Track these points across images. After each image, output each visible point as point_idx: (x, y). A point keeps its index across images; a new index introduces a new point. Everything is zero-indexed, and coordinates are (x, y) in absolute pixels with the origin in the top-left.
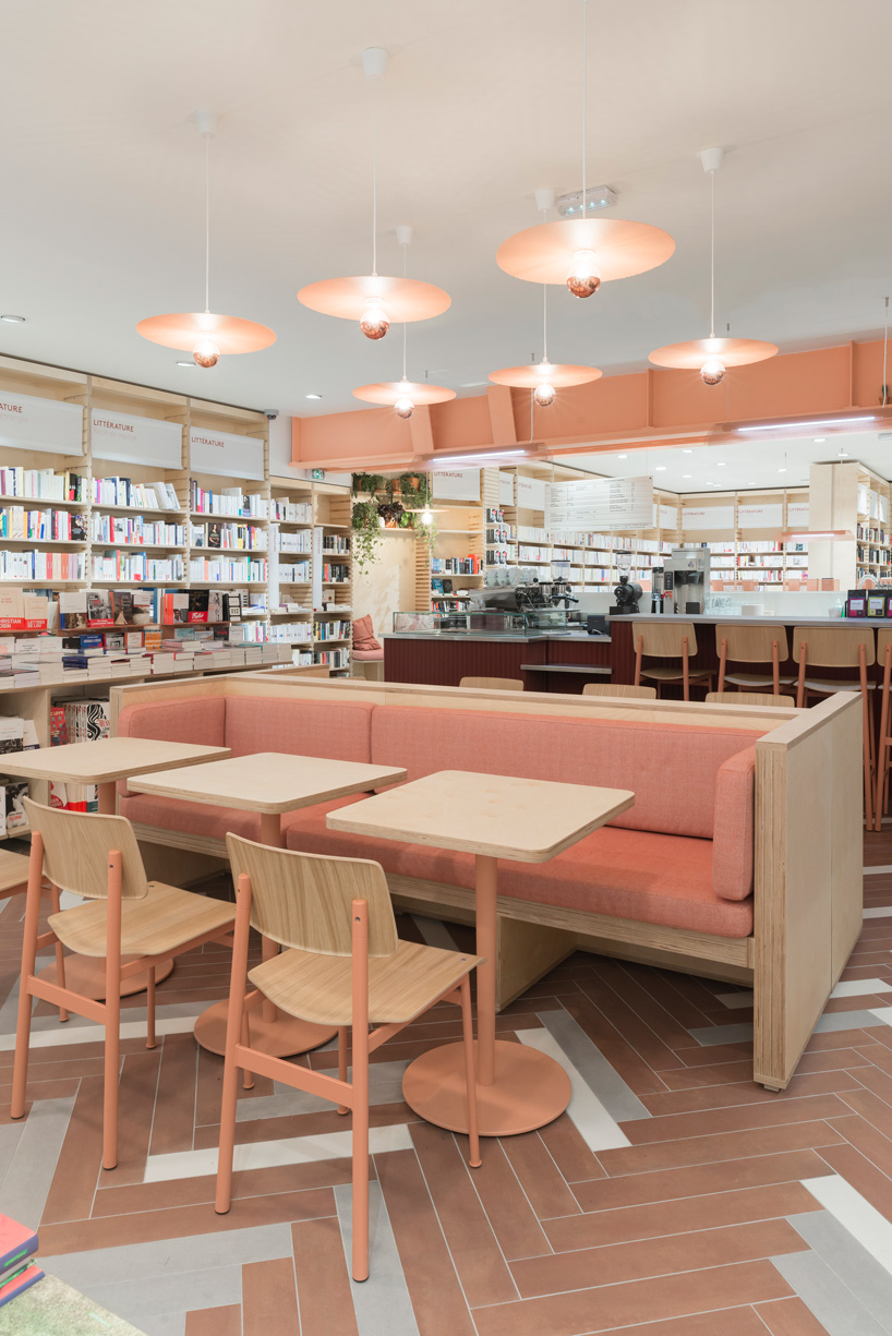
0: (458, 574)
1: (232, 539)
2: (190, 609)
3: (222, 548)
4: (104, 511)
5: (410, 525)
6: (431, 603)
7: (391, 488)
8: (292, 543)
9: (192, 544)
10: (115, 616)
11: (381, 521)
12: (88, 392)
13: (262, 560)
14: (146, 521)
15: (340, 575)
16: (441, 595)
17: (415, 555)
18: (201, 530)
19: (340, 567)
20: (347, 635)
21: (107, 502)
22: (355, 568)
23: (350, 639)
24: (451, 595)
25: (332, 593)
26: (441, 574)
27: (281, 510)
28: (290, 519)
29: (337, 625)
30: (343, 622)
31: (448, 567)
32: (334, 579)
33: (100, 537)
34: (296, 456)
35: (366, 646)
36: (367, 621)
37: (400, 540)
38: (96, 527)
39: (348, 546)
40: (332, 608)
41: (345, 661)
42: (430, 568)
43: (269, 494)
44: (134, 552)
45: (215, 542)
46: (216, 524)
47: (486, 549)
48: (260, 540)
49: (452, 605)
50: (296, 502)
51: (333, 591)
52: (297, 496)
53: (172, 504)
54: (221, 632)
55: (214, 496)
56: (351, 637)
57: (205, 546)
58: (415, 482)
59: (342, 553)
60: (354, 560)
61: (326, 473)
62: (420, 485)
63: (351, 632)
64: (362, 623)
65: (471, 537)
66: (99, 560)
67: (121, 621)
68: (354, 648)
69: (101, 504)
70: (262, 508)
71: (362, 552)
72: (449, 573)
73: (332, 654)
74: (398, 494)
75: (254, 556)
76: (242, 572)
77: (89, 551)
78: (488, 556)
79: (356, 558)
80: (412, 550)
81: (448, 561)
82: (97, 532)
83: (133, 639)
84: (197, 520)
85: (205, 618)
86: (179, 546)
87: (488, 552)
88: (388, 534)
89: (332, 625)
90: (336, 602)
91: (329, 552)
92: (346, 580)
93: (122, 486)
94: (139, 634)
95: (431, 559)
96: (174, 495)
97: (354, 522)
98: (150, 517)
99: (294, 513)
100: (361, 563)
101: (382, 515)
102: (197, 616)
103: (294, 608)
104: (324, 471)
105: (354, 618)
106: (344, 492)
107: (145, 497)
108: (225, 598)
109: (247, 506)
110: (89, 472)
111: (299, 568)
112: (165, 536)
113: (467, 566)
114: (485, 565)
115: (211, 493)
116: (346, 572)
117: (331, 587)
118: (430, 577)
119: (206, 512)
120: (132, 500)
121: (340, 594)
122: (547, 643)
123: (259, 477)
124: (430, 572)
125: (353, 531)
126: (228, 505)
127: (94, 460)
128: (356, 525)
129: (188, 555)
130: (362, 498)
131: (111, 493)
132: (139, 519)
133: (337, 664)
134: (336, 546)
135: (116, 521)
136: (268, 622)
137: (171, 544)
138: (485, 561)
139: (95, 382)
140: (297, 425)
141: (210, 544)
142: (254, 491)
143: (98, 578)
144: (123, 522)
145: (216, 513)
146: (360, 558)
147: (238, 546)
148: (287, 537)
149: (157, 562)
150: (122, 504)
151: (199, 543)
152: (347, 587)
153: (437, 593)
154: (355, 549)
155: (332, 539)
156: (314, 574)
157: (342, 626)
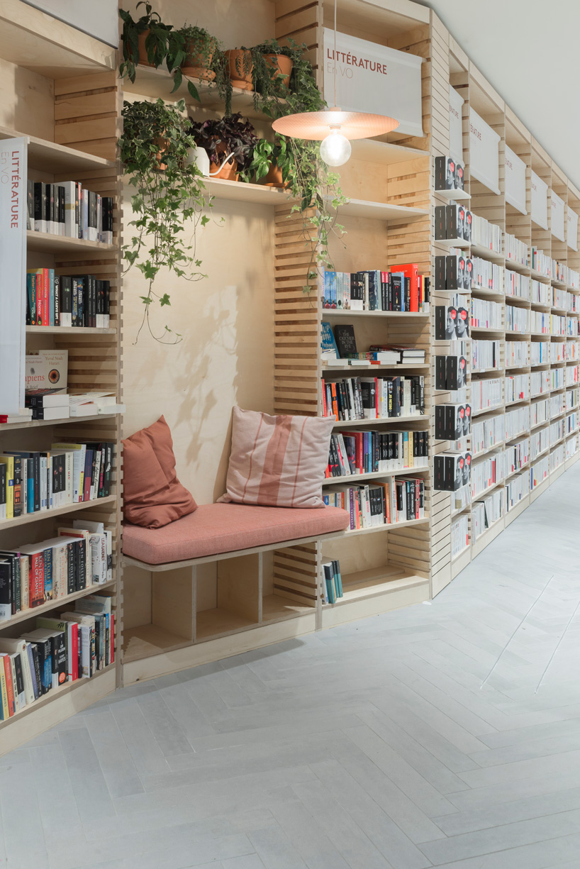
0: (379, 312)
6: (319, 384)
11: (201, 158)
15: (85, 307)
16: (344, 364)
17: (272, 263)
20: (105, 487)
22: (131, 283)
23: (115, 498)
24: (362, 363)
25: (58, 360)
26: (340, 311)
29: (76, 458)
30: (93, 447)
31: (356, 294)
32: (66, 320)
35: (159, 513)
36: (157, 435)
37: (239, 222)
39: (109, 221)
40: (59, 408)
41: (101, 565)
42: (321, 293)
47: (434, 253)
49: (366, 388)
51: (64, 354)
56: (118, 489)
58: (283, 66)
59: (92, 237)
60: (125, 263)
62: (294, 73)
63: (118, 475)
64: (146, 441)
68: (127, 522)
71: (150, 240)
72: (357, 307)
73: (60, 548)
74: (242, 90)
78: (439, 270)
79: (132, 257)
80: (266, 249)
81: (356, 278)
87: (439, 260)
88: (216, 198)
89: (59, 463)
90: (72, 388)
92: (102, 321)
95: (321, 270)
97: (126, 150)
100: (150, 271)
101: (201, 142)
105: (128, 428)
106: (99, 62)
113: (396, 291)
114: (432, 289)
117: (57, 342)
118: (319, 316)
124: (319, 305)
125: (125, 178)
128: (131, 161)
133: (76, 581)
134: (71, 214)
138: (432, 281)
146: (145, 256)
152: (108, 344)
153: (329, 359)
154: (128, 232)
155: (62, 193)
157: (90, 460)
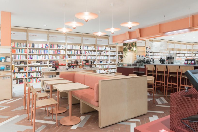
1: (103, 53)
2: (86, 63)
3: (102, 54)
4: (84, 50)
5: (133, 50)
7: (130, 45)
8: (113, 54)
9: (97, 54)
10: (75, 64)
11: (128, 50)
12: (82, 35)
13: (108, 56)
14: (90, 51)
18: (99, 52)
19: (122, 57)
21: (85, 49)
22: (124, 57)
27: (111, 49)
28: (113, 50)
32: (120, 59)
33: (84, 54)
34: (114, 41)
37: (132, 53)
38: (83, 52)
39: (123, 54)
43: (109, 47)
44: (89, 55)
45: (101, 54)
46: (101, 52)
48: (108, 53)
50: (114, 48)
52: (114, 47)
53: (94, 49)
54: (91, 66)
55: (101, 48)
57: (99, 54)
58: (134, 44)
59: (122, 55)
61: (119, 44)
65: (144, 52)
66: (84, 57)
67: (76, 64)
69: (84, 49)
70: (108, 49)
71: (125, 55)
75: (107, 56)
76: (105, 58)
77: (82, 55)
80: (134, 54)
81: (140, 56)
82: (83, 53)
83: (78, 66)
84: (98, 51)
85: (88, 64)
86: (95, 54)
87: (146, 54)
88: (129, 52)
91: (119, 55)
92: (122, 59)
93: (87, 47)
94: (79, 66)
96: (94, 48)
98: (91, 51)
99: (113, 49)
101: (128, 49)
102: (87, 64)
103: (113, 63)
104: (118, 43)
106: (122, 46)
107: (90, 48)
108: (91, 61)
109: (106, 49)
110: (82, 45)
111: (114, 57)
112: (93, 53)
115: (100, 47)
116: (122, 58)
119: (99, 50)
120: (88, 49)
121: (122, 61)
122: (138, 68)
123: (108, 45)
124: (136, 57)
126: (103, 49)
127: (83, 44)
128: (124, 51)
129: (96, 56)
130: (125, 47)
131: (85, 48)
132: (89, 51)
135: (86, 52)
136: (109, 65)
137: (94, 54)
139: (83, 34)
140: (114, 37)
141: (100, 54)
142: (107, 47)
143: (84, 59)
144: (87, 52)
145: (101, 50)
147: (104, 54)
148: (112, 53)
149: (92, 57)
150: (87, 49)
151: (98, 54)
152: (123, 60)
155: (120, 53)
156: (116, 58)
